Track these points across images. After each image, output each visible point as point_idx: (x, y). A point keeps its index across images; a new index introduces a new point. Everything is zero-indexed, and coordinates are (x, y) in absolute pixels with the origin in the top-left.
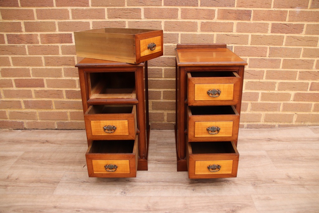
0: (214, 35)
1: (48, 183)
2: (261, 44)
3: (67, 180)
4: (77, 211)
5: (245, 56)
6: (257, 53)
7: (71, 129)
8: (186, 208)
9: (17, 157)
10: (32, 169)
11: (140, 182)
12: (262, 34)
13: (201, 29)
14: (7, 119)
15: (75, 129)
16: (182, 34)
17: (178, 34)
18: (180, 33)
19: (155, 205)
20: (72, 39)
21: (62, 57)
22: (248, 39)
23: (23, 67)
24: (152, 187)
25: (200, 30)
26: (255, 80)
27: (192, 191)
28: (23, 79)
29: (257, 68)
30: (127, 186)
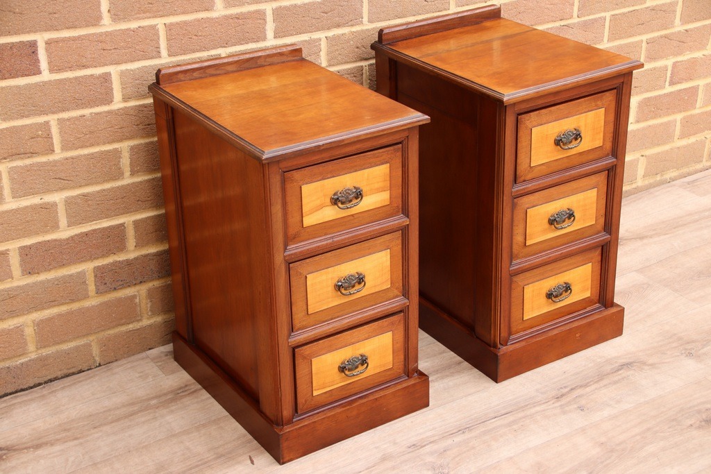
6: (552, 14)
7: (40, 384)
15: (56, 379)
19: (542, 470)
20: (38, 61)
24: (488, 437)
27: (583, 413)
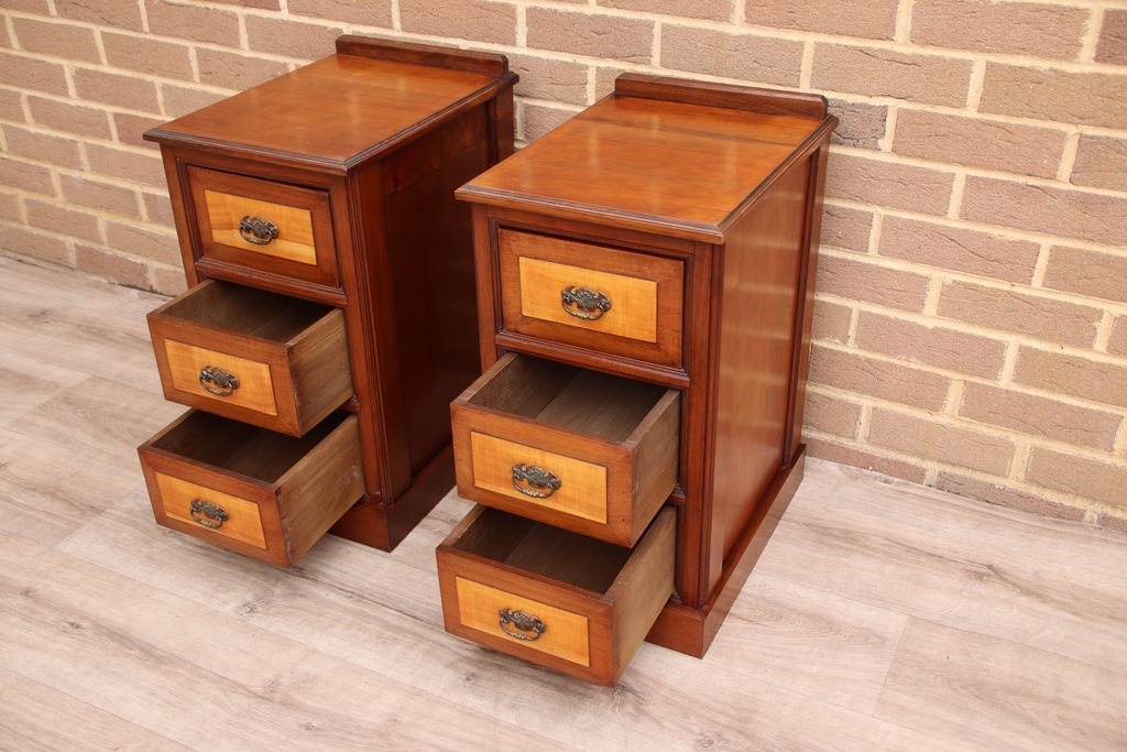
0: (801, 45)
1: (72, 504)
2: (1034, 115)
3: (129, 511)
4: (72, 624)
5: (947, 161)
6: (1008, 158)
8: (381, 735)
9: (57, 386)
10: (66, 441)
11: (330, 586)
12: (1043, 65)
13: (746, 13)
14: (102, 243)
16: (665, 28)
17: (651, 26)
18: (659, 20)
19: (302, 685)
21: (249, 58)
22: (966, 83)
23: (137, 75)
24: (351, 618)
25: (744, 18)
26: (989, 283)
27: (461, 682)
28: (138, 117)
29: (1006, 225)
30: (279, 590)
